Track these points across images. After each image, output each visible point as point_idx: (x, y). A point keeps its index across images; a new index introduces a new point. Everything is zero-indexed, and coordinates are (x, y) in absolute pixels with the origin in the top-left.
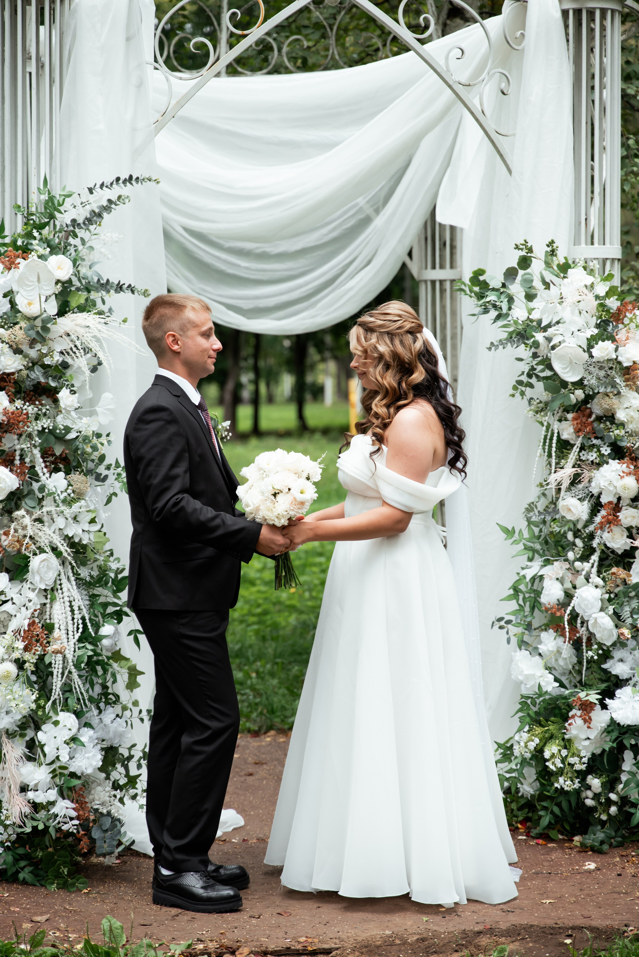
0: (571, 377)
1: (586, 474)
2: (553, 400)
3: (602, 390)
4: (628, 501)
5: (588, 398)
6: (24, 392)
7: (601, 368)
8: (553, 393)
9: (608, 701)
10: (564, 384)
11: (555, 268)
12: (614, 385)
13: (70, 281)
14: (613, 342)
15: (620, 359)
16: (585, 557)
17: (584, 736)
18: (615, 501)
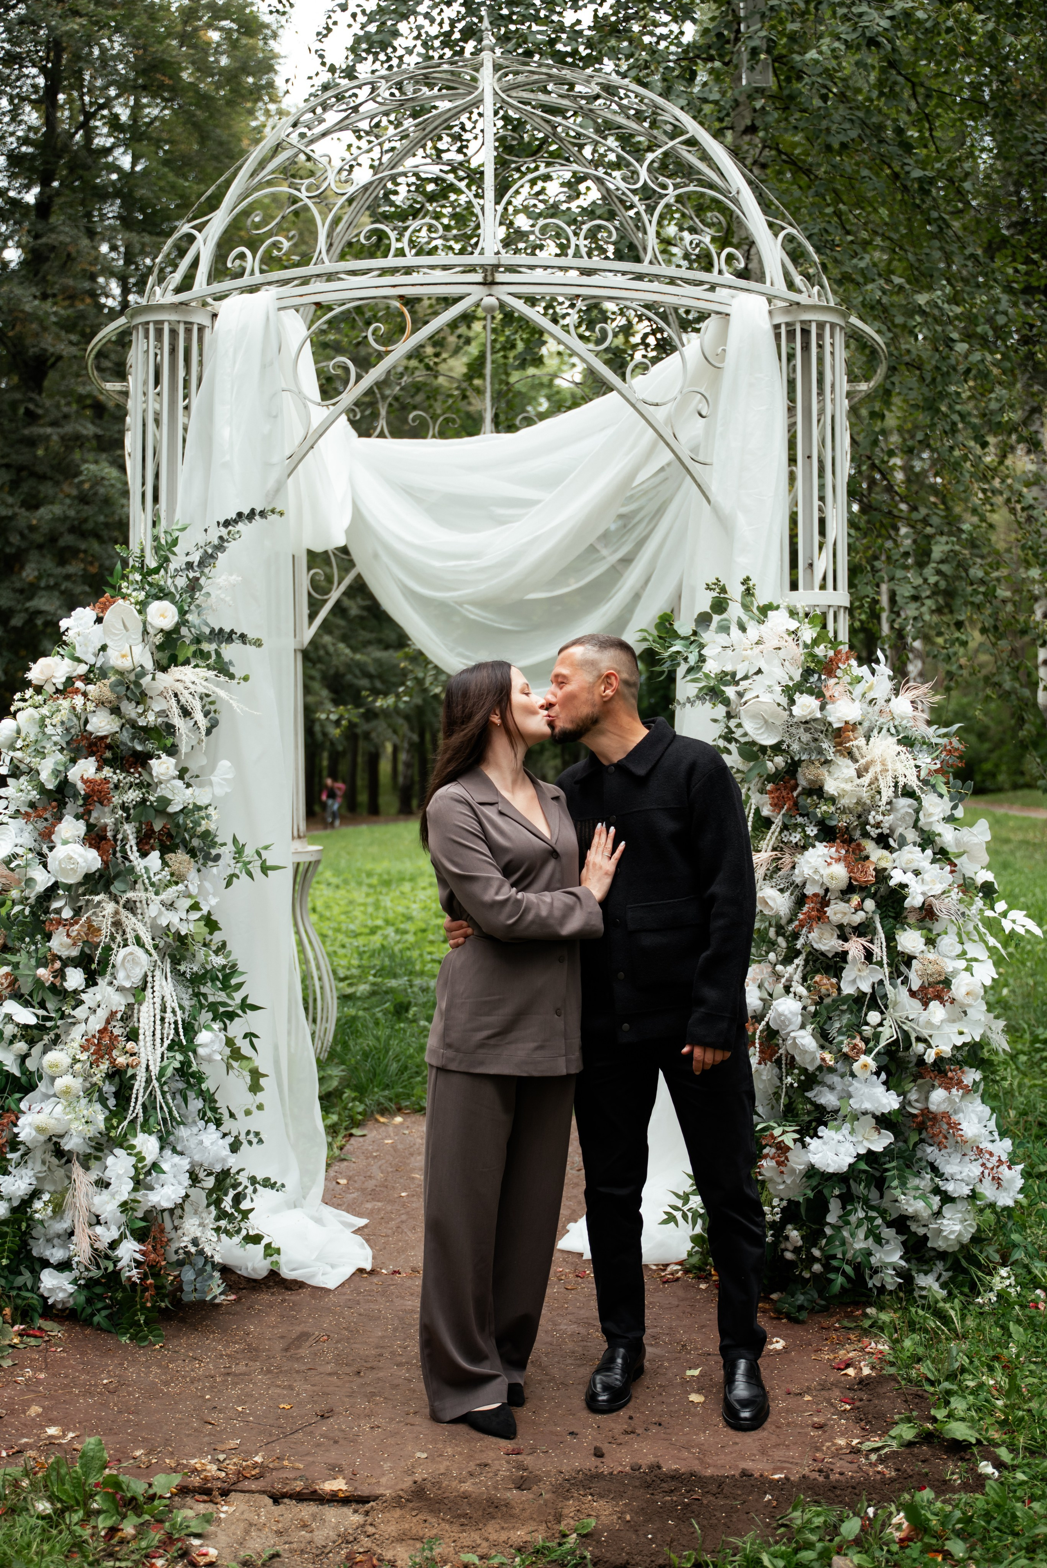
0: (768, 741)
1: (787, 859)
2: (750, 770)
3: (804, 757)
4: (838, 894)
5: (793, 767)
6: (122, 759)
7: (806, 730)
8: (749, 760)
9: (807, 1139)
10: (763, 749)
11: (755, 610)
12: (820, 751)
13: (176, 629)
14: (817, 698)
15: (829, 719)
16: (787, 960)
17: (780, 1180)
18: (822, 892)
